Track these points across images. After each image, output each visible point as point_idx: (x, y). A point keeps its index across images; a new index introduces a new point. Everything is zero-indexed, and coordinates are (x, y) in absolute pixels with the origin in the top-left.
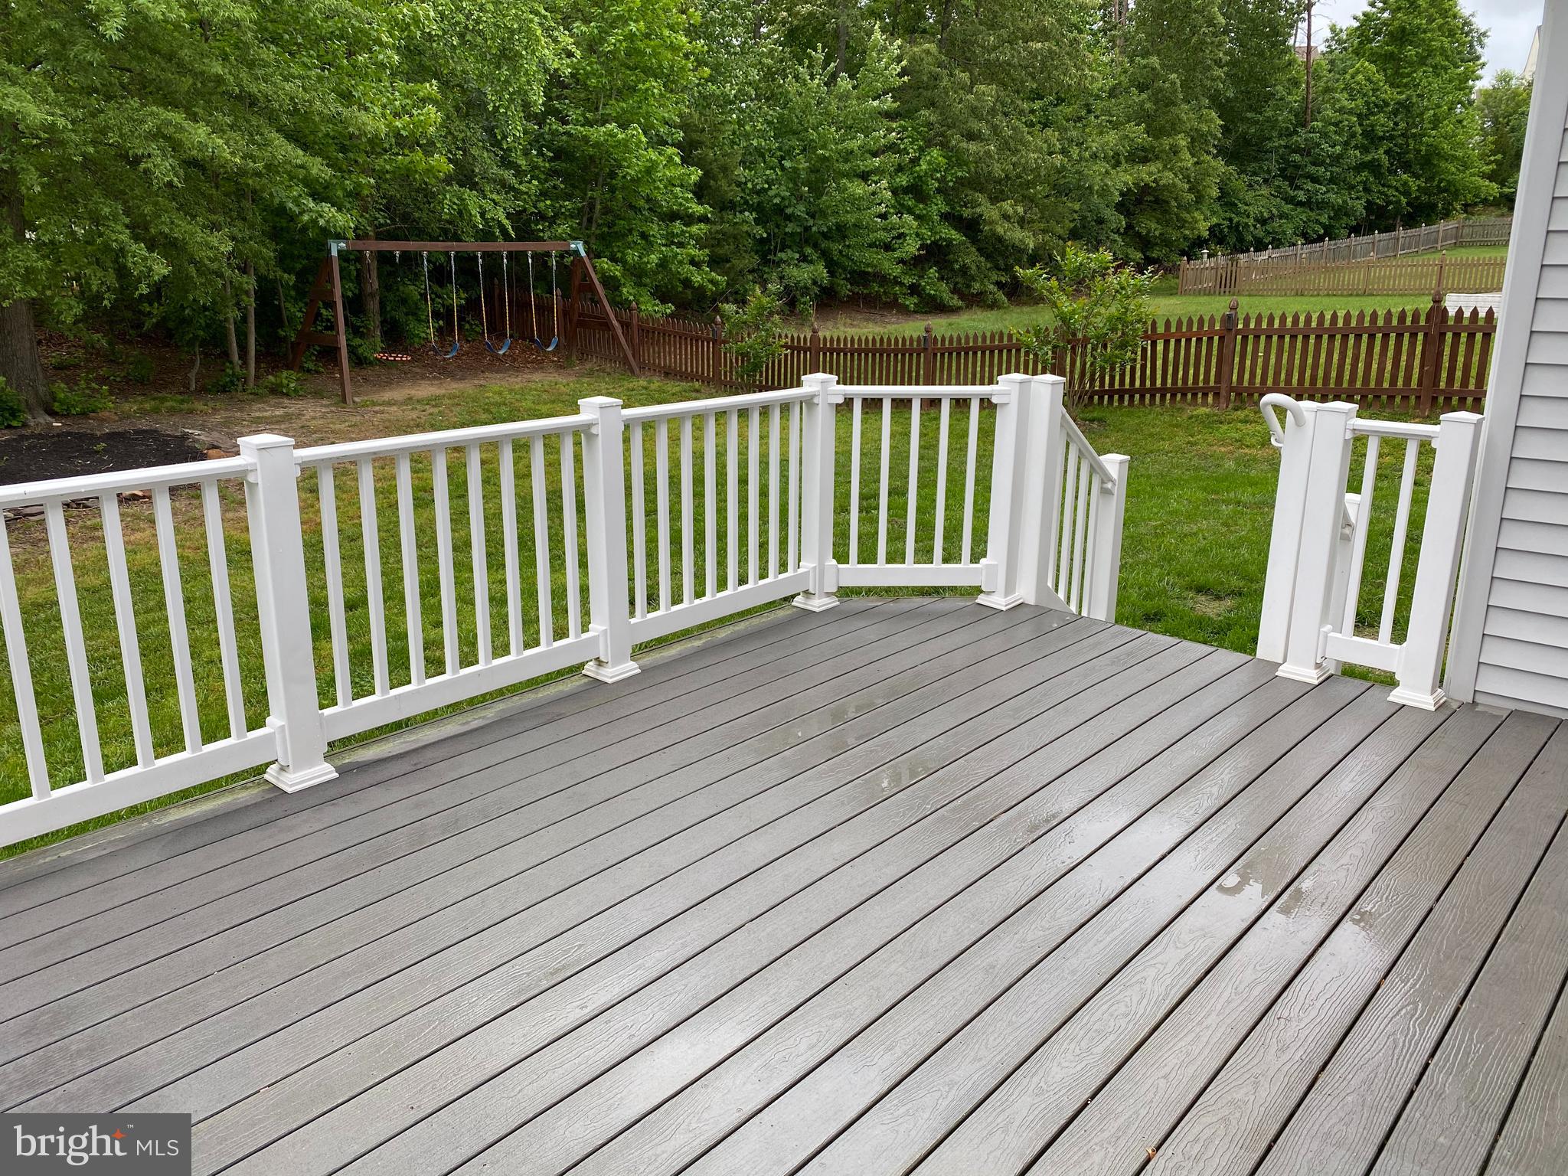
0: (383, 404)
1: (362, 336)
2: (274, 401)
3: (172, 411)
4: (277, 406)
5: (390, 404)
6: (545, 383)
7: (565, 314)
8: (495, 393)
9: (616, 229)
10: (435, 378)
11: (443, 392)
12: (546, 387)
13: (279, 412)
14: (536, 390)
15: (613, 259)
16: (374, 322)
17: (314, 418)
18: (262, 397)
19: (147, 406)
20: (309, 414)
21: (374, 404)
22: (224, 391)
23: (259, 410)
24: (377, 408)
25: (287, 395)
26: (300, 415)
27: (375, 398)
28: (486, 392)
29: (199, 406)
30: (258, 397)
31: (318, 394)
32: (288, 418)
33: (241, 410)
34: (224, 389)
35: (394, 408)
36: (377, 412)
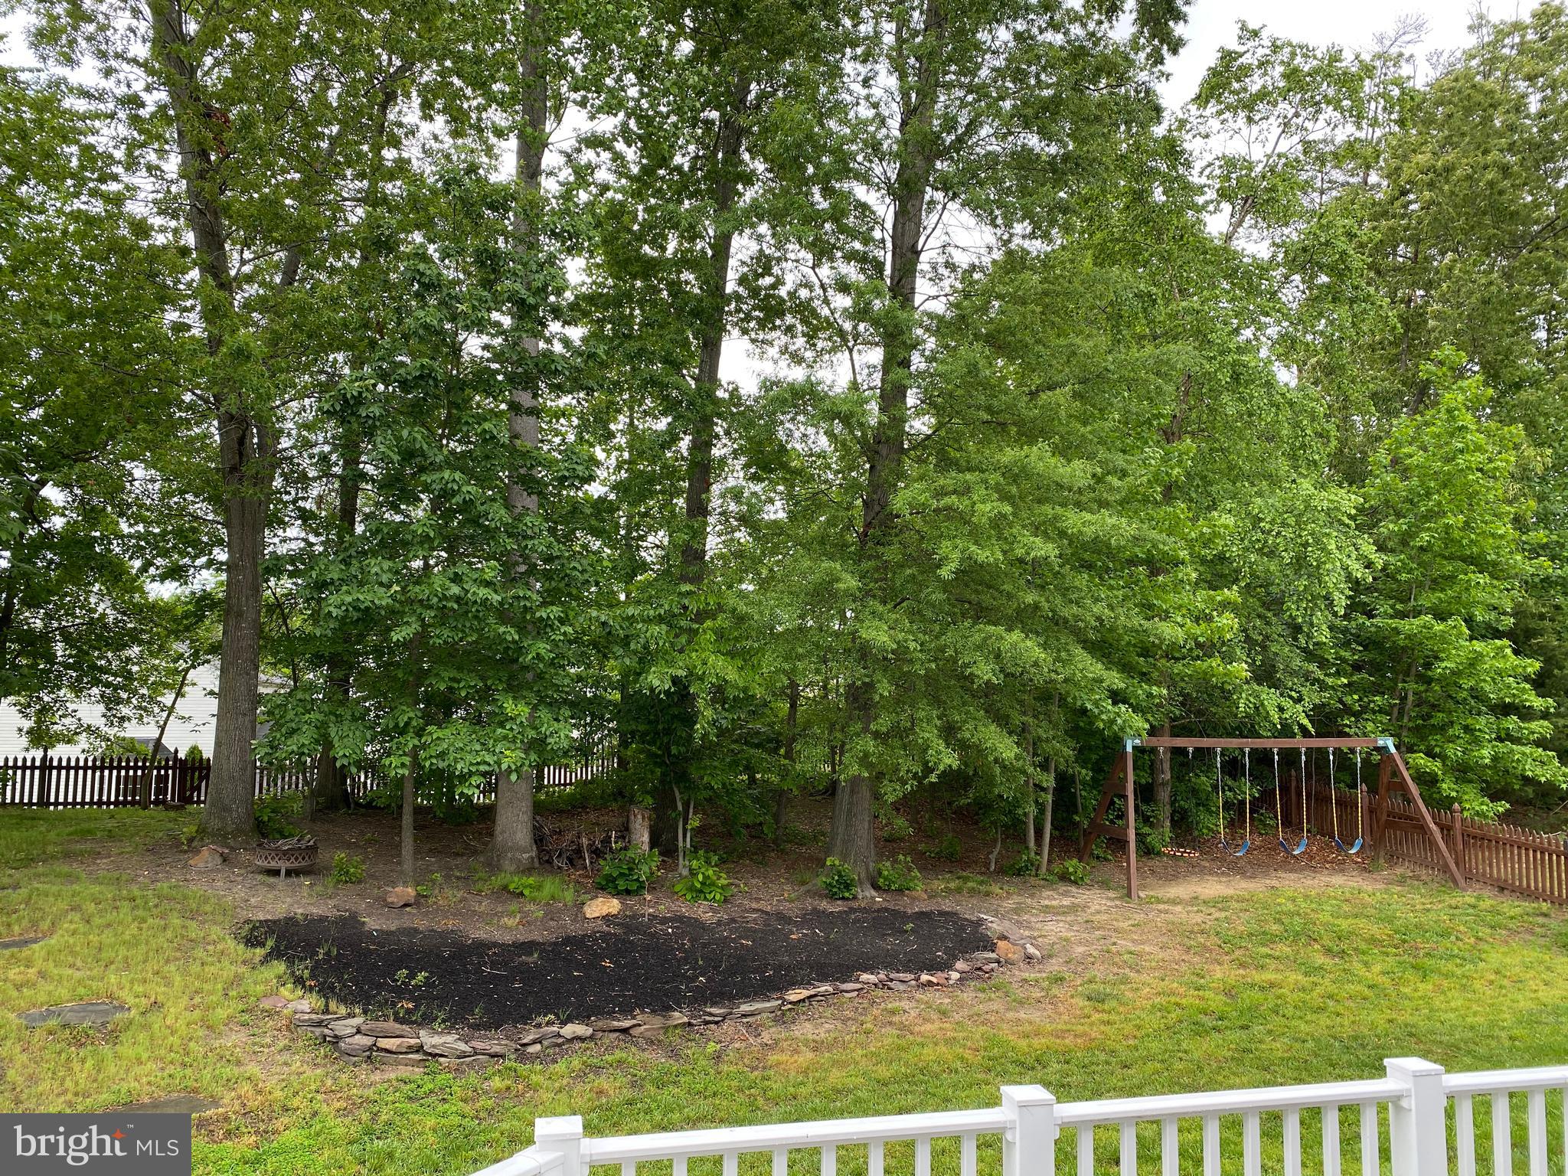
0: (1168, 902)
1: (1152, 825)
2: (1063, 888)
3: (973, 892)
4: (1065, 894)
5: (1174, 902)
6: (1346, 890)
7: (1372, 811)
8: (1288, 899)
9: (1432, 721)
10: (1223, 873)
11: (1230, 892)
12: (1348, 895)
13: (1066, 902)
14: (1335, 898)
15: (1430, 754)
16: (1164, 813)
17: (1099, 912)
18: (1052, 883)
19: (952, 885)
20: (1094, 908)
21: (1159, 901)
22: (1019, 875)
23: (1048, 898)
24: (1161, 907)
25: (1075, 883)
26: (1085, 907)
27: (1160, 893)
28: (1279, 896)
29: (996, 889)
30: (1049, 884)
31: (1105, 885)
32: (1073, 909)
33: (1032, 896)
34: (1019, 873)
35: (1179, 908)
36: (1160, 911)
